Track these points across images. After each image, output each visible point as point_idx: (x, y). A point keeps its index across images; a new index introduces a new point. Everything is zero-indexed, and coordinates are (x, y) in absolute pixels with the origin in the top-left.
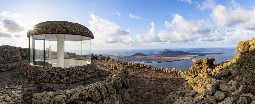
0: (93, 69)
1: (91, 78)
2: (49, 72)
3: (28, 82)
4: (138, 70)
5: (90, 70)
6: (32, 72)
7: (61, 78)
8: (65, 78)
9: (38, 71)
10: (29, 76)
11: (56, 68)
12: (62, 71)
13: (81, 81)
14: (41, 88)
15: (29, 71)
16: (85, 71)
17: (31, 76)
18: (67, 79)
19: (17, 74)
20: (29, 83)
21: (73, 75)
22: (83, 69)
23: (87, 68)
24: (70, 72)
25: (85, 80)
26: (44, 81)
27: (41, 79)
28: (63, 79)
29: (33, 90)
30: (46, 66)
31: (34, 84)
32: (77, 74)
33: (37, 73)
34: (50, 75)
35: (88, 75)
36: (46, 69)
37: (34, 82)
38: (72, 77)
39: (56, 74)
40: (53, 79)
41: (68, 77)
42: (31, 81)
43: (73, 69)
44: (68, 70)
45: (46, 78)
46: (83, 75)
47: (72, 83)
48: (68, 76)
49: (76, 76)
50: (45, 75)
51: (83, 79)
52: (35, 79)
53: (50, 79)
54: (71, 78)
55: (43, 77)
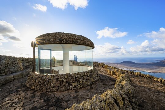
0: (96, 74)
1: (95, 82)
2: (57, 80)
3: (32, 95)
4: (135, 78)
5: (94, 75)
6: (38, 82)
7: (70, 84)
8: (74, 84)
9: (45, 80)
10: (33, 87)
11: (64, 74)
12: (71, 77)
13: (88, 85)
14: (49, 100)
15: (34, 81)
16: (90, 76)
17: (36, 87)
18: (75, 84)
19: (15, 88)
20: (34, 96)
21: (81, 80)
22: (88, 74)
23: (91, 73)
24: (78, 77)
25: (91, 85)
26: (52, 90)
27: (49, 88)
28: (72, 85)
29: (39, 106)
30: (54, 74)
31: (40, 97)
32: (84, 79)
33: (44, 82)
34: (58, 82)
35: (93, 80)
36: (54, 77)
37: (39, 93)
38: (80, 82)
39: (65, 80)
40: (62, 86)
41: (76, 83)
42: (36, 93)
43: (80, 75)
44: (76, 76)
45: (54, 87)
46: (89, 80)
47: (81, 88)
48: (76, 81)
49: (83, 81)
50: (53, 83)
51: (89, 83)
52: (41, 89)
53: (58, 86)
54: (79, 84)
55: (50, 85)
